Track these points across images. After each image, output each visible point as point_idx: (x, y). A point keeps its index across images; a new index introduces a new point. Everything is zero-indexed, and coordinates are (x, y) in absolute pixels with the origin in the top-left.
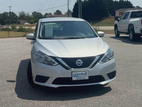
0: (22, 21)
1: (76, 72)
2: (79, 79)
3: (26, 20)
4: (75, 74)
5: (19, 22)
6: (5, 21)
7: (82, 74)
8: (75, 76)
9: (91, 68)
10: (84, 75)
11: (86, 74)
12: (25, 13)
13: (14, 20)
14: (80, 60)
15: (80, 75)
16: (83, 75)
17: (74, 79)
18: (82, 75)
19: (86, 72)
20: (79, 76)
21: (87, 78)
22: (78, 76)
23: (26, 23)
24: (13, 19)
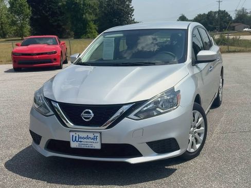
0: (238, 26)
1: (77, 134)
2: (83, 147)
3: (247, 24)
4: (76, 137)
5: (234, 27)
6: (210, 25)
7: (88, 138)
8: (75, 140)
9: (107, 129)
10: (93, 141)
11: (96, 139)
12: (247, 11)
13: (225, 25)
14: (90, 111)
15: (85, 140)
16: (90, 140)
17: (74, 145)
18: (87, 140)
19: (96, 135)
20: (82, 140)
21: (98, 146)
22: (80, 140)
23: (245, 29)
24: (224, 22)
